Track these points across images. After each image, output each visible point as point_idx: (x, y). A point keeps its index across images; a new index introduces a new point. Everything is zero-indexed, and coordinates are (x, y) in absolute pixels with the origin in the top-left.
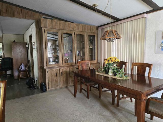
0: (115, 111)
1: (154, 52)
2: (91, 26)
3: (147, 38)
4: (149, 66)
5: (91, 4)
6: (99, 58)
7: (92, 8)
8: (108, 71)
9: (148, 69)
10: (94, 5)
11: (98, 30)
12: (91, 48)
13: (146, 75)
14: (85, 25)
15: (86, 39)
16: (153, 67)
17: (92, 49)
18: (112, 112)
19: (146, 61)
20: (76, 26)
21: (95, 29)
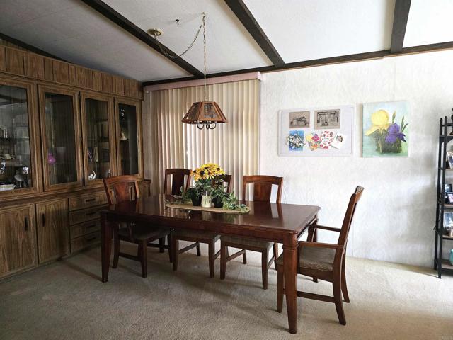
0: (222, 289)
1: (276, 153)
2: (125, 79)
3: (263, 124)
4: (278, 181)
5: (144, 28)
6: (150, 167)
9: (274, 188)
10: (153, 32)
11: (142, 91)
12: (124, 138)
13: (273, 200)
14: (109, 76)
15: (112, 114)
16: (284, 183)
17: (124, 144)
19: (264, 172)
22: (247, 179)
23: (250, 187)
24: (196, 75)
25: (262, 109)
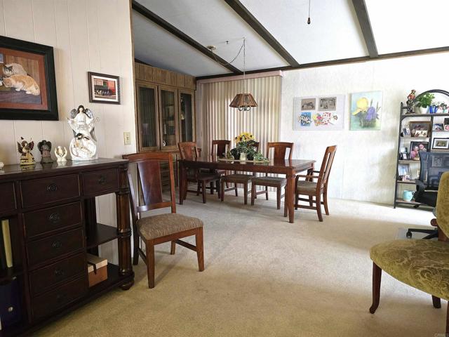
1: (291, 128)
3: (283, 107)
4: (290, 145)
5: (205, 45)
7: (207, 52)
8: (240, 155)
9: (288, 150)
10: (211, 48)
11: (196, 84)
12: (183, 119)
13: (287, 157)
14: (175, 73)
15: (177, 101)
16: (294, 147)
17: (183, 121)
18: (248, 209)
19: (282, 140)
20: (160, 74)
21: (191, 82)
22: (270, 145)
23: (272, 150)
24: (236, 72)
25: (282, 97)
